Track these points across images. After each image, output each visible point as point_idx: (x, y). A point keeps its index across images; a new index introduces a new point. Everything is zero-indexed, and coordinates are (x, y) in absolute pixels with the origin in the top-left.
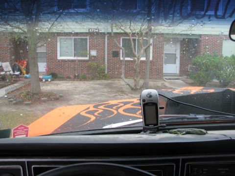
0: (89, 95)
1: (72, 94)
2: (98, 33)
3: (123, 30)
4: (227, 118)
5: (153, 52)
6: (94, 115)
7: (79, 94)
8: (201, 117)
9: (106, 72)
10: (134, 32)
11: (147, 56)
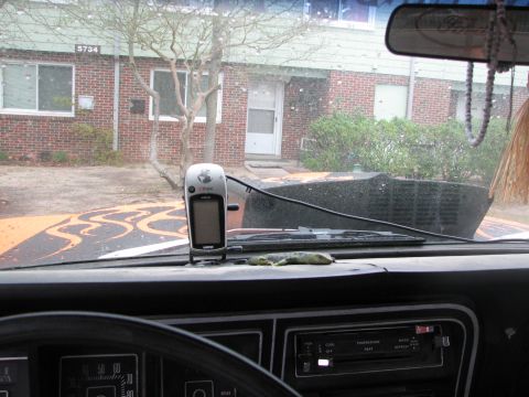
0: (72, 199)
1: (32, 198)
2: (97, 56)
3: (156, 51)
4: (380, 236)
5: (224, 105)
6: (78, 234)
7: (50, 198)
8: (323, 234)
9: (115, 147)
10: (181, 57)
11: (210, 114)
